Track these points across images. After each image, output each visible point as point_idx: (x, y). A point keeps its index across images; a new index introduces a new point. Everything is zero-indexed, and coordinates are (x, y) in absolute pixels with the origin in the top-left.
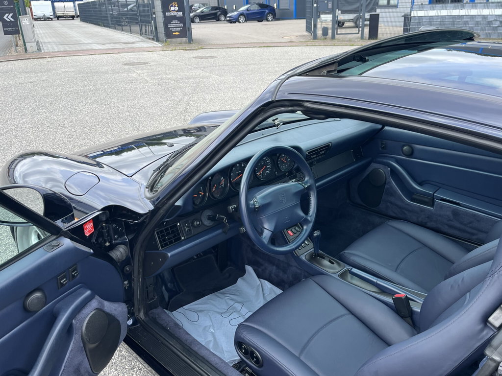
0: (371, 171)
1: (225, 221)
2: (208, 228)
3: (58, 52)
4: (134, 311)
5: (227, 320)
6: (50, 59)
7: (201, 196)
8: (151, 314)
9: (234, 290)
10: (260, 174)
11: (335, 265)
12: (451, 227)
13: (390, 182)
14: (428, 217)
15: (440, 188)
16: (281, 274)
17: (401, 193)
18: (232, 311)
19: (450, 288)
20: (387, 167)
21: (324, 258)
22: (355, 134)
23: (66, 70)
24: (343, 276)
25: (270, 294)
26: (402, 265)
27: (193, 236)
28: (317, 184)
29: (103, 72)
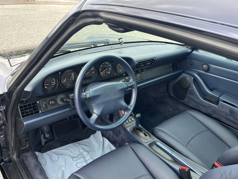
0: (182, 78)
1: (71, 103)
2: (61, 106)
3: (43, 2)
4: (10, 154)
5: (75, 163)
6: (38, 5)
7: (53, 85)
8: (22, 156)
9: (87, 142)
10: (103, 73)
11: (148, 137)
12: (227, 119)
13: (192, 86)
14: (213, 111)
15: (224, 94)
16: (115, 137)
17: (198, 94)
18: (81, 157)
19: (220, 176)
20: (191, 77)
21: (141, 131)
22: (173, 54)
23: (44, 10)
24: (150, 145)
25: (107, 148)
26: (191, 142)
27: (48, 111)
28: (138, 86)
29: (61, 13)
